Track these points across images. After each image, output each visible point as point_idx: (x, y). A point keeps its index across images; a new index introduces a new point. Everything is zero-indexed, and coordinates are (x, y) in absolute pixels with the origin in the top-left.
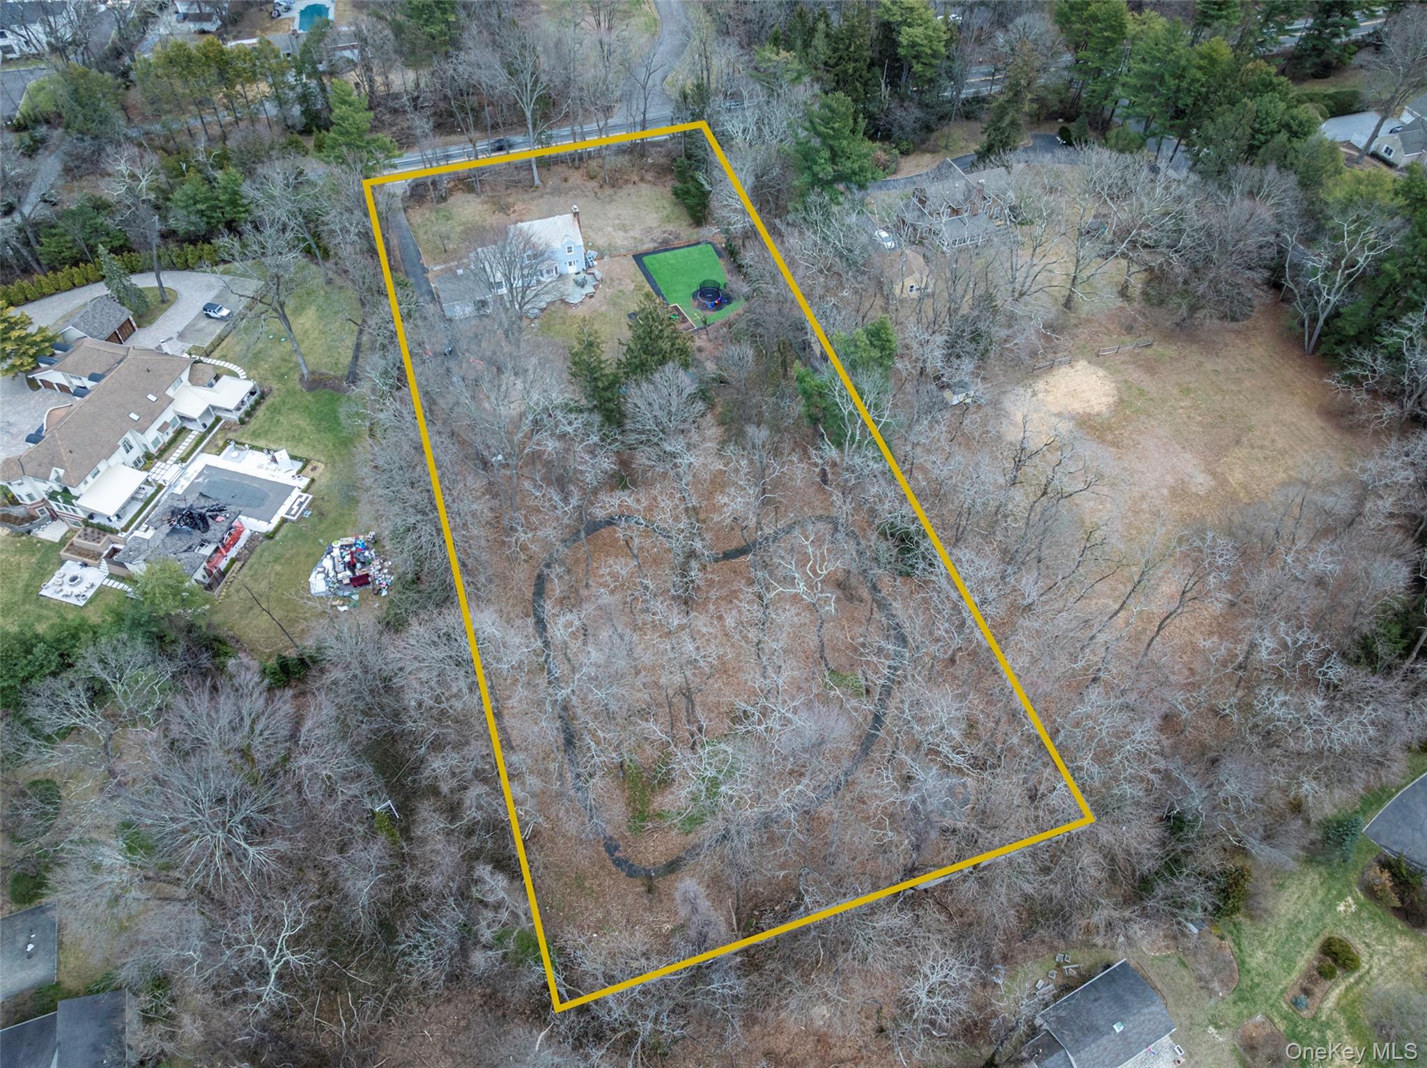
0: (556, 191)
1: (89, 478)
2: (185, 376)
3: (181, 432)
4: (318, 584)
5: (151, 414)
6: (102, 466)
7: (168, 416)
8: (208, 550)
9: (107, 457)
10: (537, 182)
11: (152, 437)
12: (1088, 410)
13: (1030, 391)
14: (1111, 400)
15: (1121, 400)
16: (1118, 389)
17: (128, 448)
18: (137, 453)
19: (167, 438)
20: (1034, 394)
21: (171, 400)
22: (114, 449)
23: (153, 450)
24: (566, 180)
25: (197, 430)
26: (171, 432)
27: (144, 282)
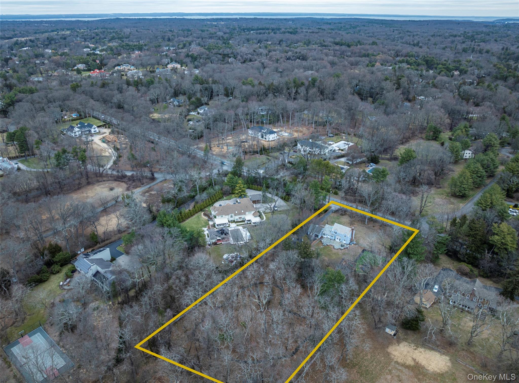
0: (369, 228)
1: (220, 216)
2: (253, 212)
3: (244, 221)
4: (225, 256)
5: (240, 214)
6: (224, 216)
7: (243, 216)
8: (218, 238)
9: (225, 215)
10: (366, 223)
11: (236, 218)
12: (425, 366)
13: (415, 347)
14: (439, 371)
15: (442, 375)
16: (447, 372)
17: (232, 217)
18: (232, 219)
19: (239, 220)
20: (415, 349)
21: (245, 214)
22: (228, 215)
23: (236, 221)
24: (374, 227)
25: (246, 222)
26: (241, 220)
27: (269, 195)
